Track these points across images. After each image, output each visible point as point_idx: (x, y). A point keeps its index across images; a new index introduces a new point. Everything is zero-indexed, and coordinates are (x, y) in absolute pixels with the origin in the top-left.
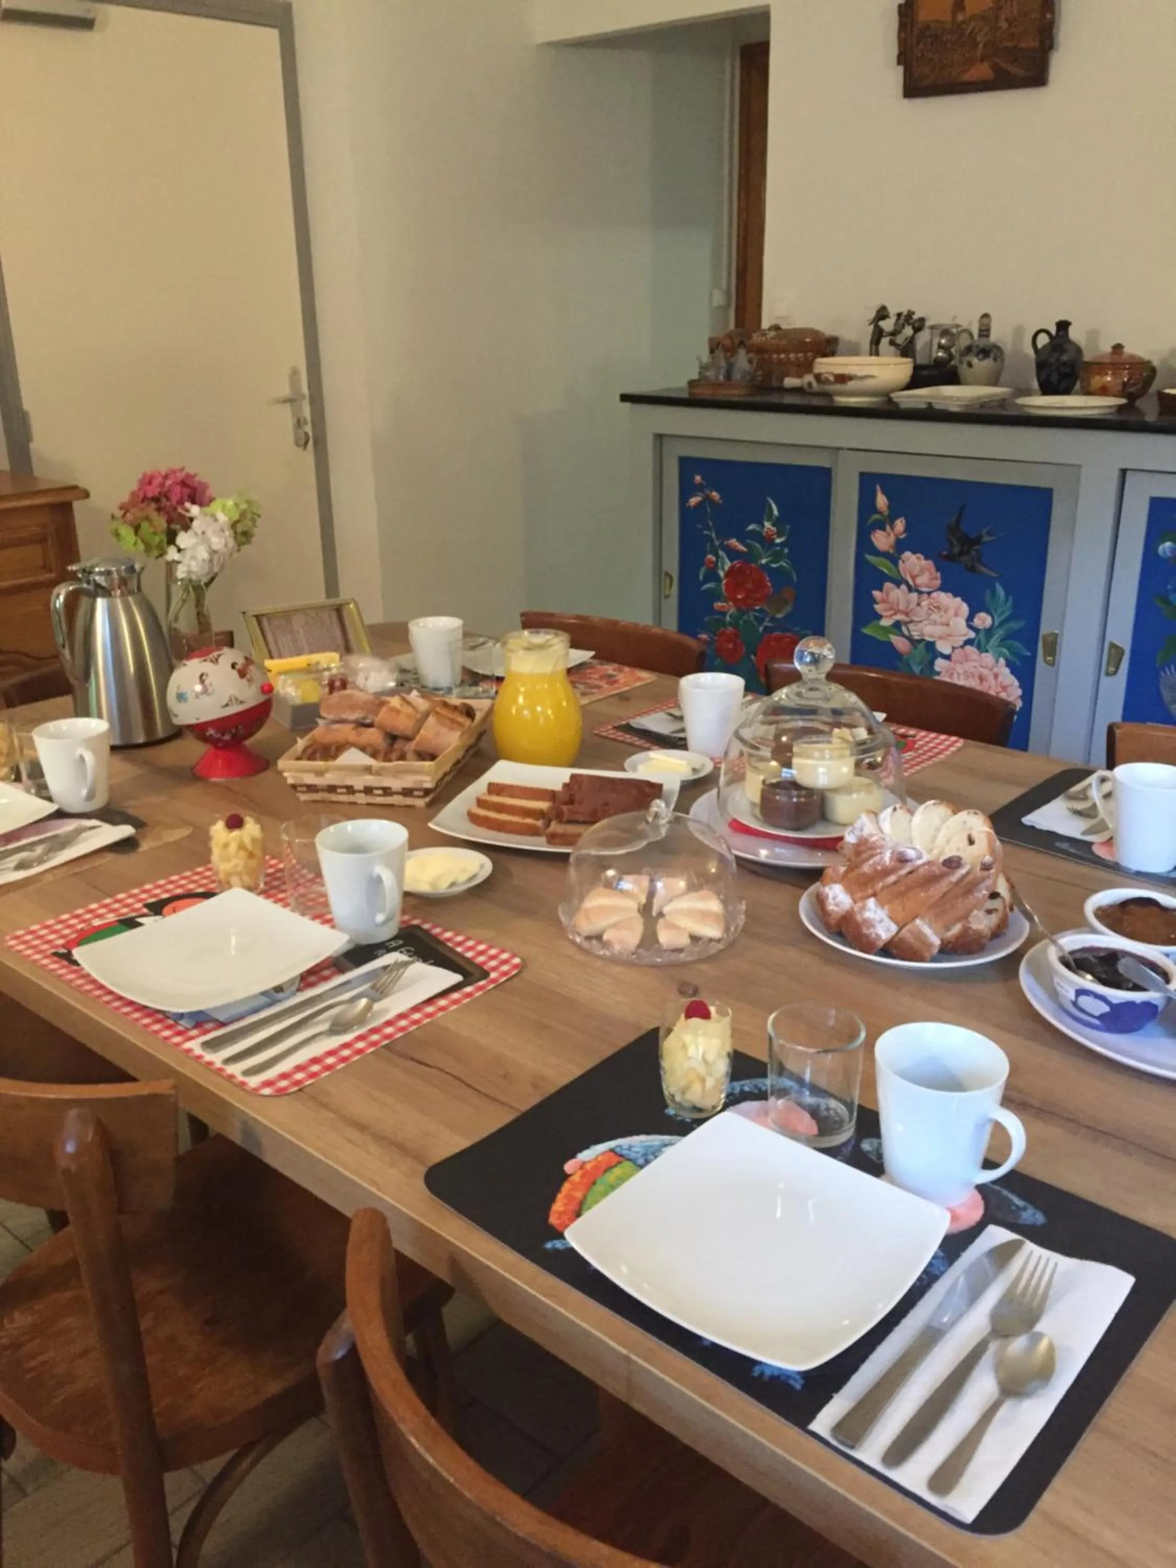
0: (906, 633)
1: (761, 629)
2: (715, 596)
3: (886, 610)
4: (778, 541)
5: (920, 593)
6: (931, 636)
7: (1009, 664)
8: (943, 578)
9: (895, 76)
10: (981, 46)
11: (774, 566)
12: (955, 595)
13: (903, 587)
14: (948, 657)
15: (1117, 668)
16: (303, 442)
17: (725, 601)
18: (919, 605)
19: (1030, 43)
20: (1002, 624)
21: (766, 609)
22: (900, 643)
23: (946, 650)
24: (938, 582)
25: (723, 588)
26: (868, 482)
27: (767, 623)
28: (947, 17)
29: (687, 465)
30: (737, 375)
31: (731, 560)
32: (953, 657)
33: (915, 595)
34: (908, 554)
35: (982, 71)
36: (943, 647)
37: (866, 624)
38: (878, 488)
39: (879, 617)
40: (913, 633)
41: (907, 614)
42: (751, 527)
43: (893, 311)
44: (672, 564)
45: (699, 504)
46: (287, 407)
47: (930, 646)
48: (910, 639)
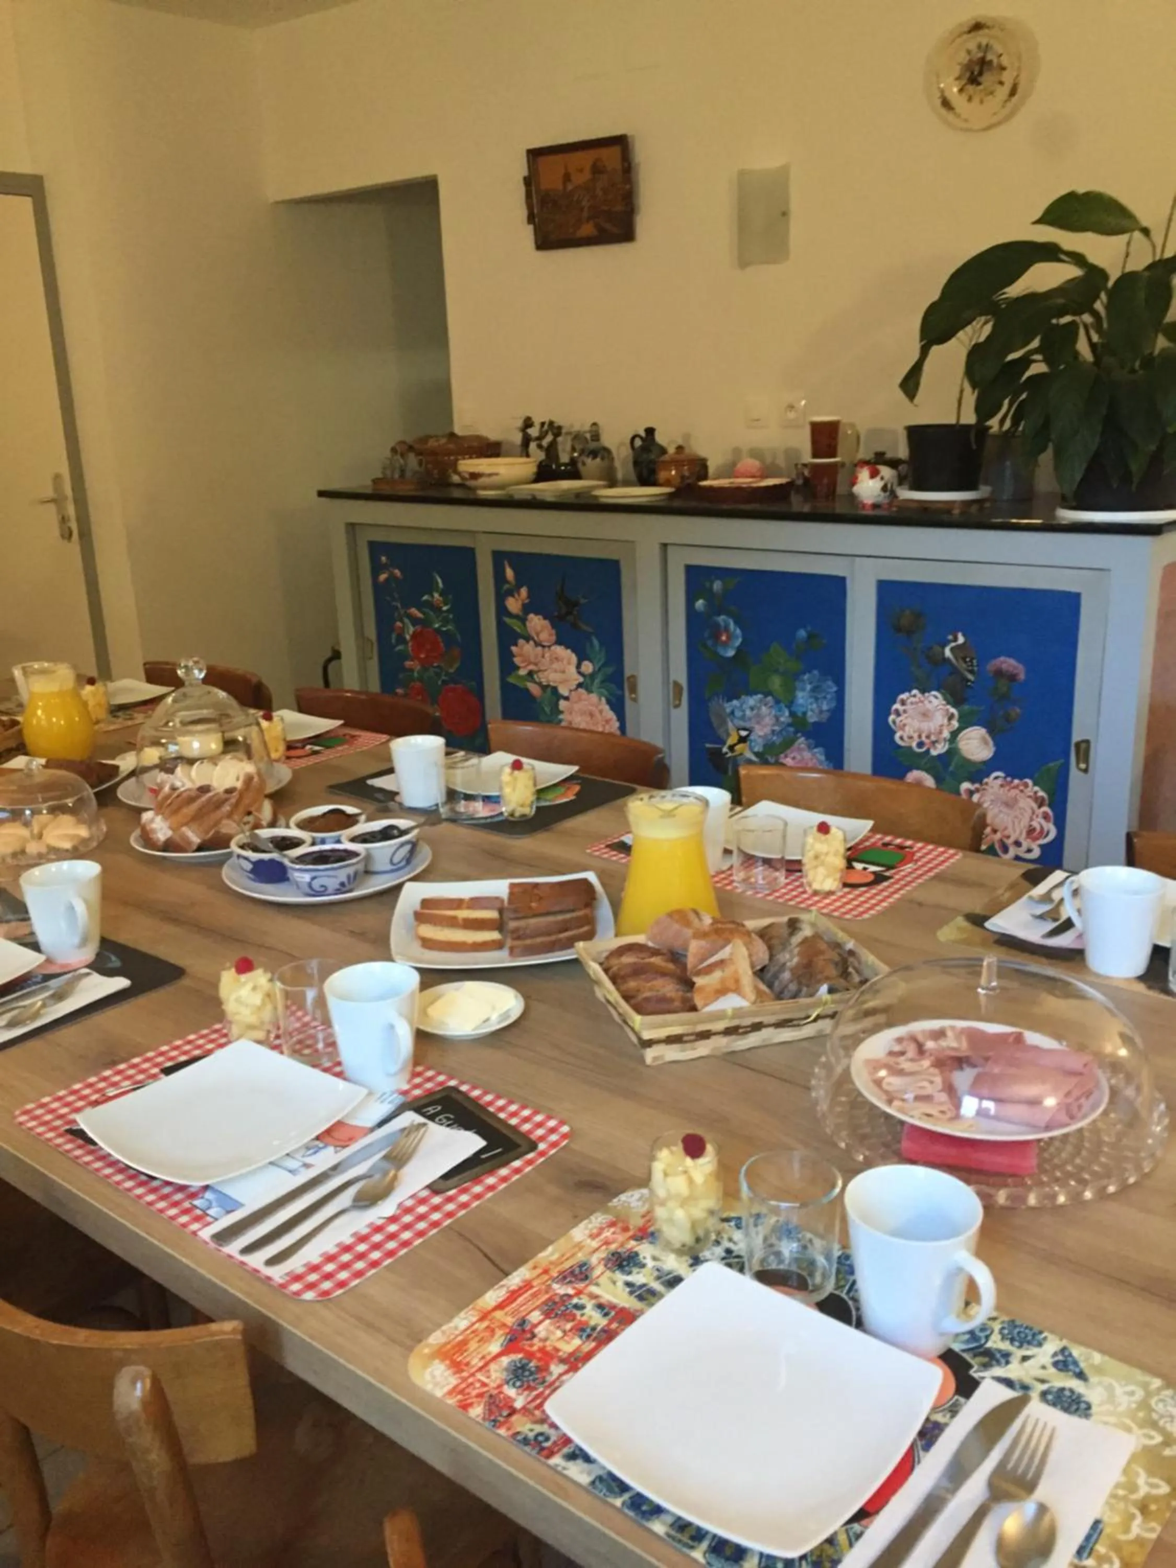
0: (537, 680)
1: (440, 683)
2: (404, 656)
3: (523, 662)
4: (445, 608)
5: (544, 647)
6: (555, 682)
7: (609, 702)
8: (558, 635)
9: (527, 233)
10: (586, 209)
11: (444, 629)
12: (567, 647)
13: (531, 643)
14: (567, 698)
15: (680, 700)
16: (67, 535)
17: (412, 660)
18: (543, 656)
19: (619, 208)
20: (600, 669)
21: (442, 665)
22: (534, 689)
23: (566, 693)
24: (554, 638)
25: (410, 649)
26: (499, 557)
27: (444, 678)
28: (561, 187)
29: (375, 548)
30: (408, 474)
31: (414, 625)
32: (571, 698)
33: (540, 648)
34: (531, 616)
35: (587, 229)
36: (563, 691)
37: (509, 674)
38: (506, 563)
39: (518, 668)
40: (543, 680)
41: (536, 664)
42: (425, 598)
43: (537, 421)
44: (371, 631)
45: (387, 580)
46: (52, 507)
47: (555, 690)
48: (540, 684)
